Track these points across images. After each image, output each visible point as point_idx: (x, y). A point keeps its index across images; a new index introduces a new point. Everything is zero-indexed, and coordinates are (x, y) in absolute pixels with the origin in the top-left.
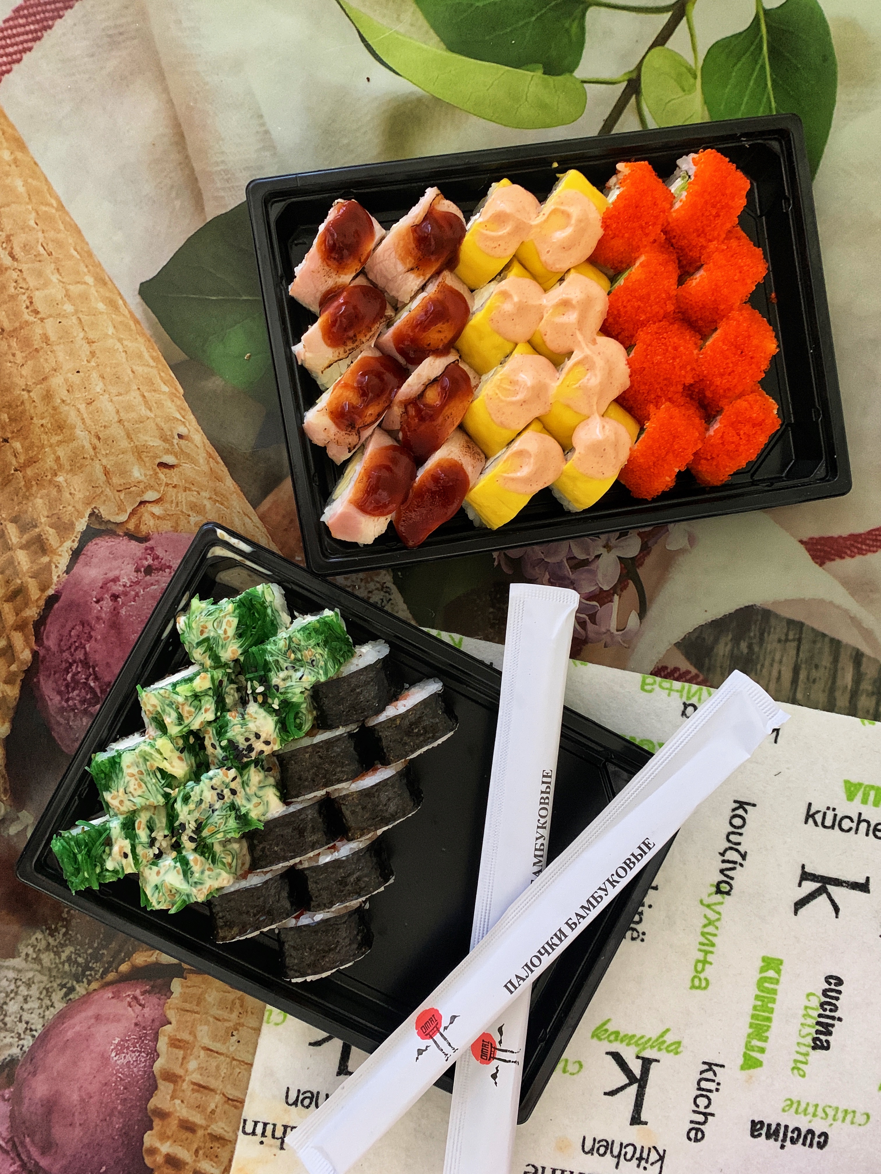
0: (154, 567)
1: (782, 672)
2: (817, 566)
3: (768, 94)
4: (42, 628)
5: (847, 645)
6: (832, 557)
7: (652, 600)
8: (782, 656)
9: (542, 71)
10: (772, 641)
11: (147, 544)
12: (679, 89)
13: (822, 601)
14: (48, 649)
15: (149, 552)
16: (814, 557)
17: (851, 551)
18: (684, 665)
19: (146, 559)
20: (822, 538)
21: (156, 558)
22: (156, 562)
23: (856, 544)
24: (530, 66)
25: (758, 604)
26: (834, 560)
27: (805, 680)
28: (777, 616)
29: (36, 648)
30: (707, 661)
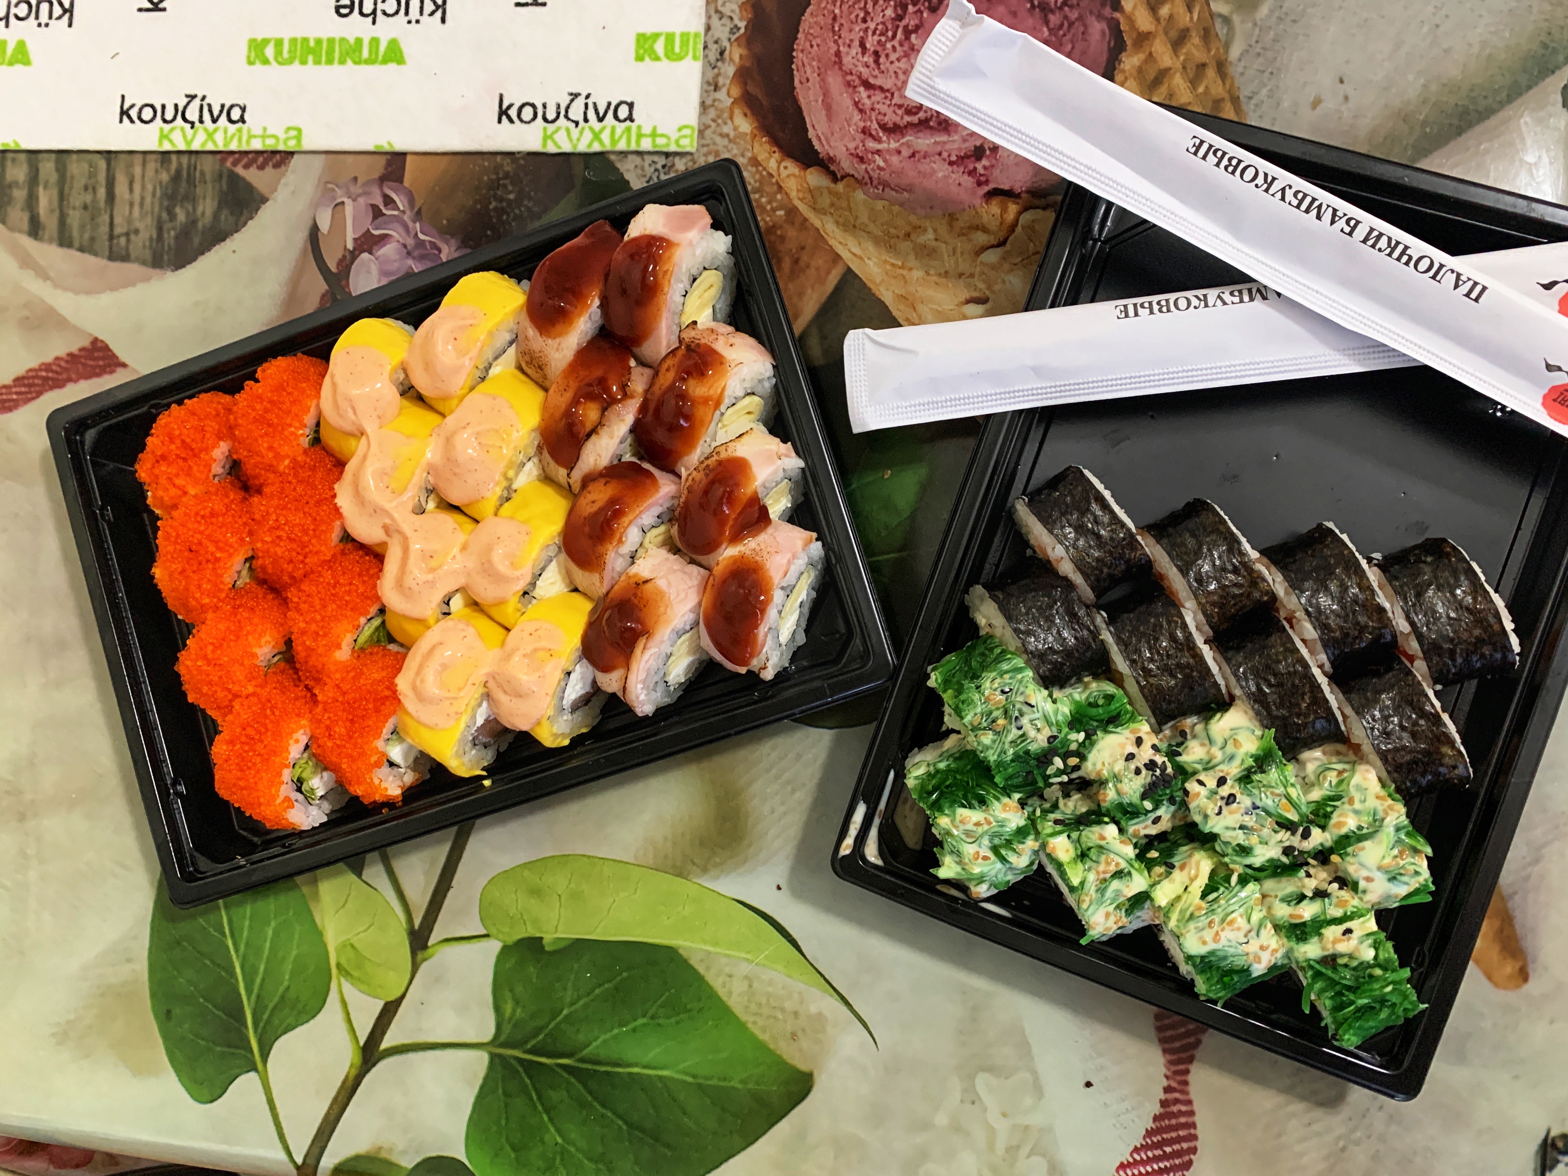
0: (973, 159)
1: (127, 191)
2: (101, 337)
3: (238, 956)
4: (1112, 44)
5: (50, 241)
6: (82, 353)
7: (304, 252)
8: (131, 212)
9: (545, 942)
10: (146, 229)
11: (986, 189)
12: (356, 945)
13: (89, 292)
14: (1100, 17)
15: (983, 179)
16: (106, 348)
17: (59, 366)
18: (252, 175)
19: (985, 168)
20: (98, 375)
21: (972, 173)
22: (971, 167)
23: (55, 376)
24: (561, 945)
25: (169, 273)
26: (81, 350)
27: (98, 186)
28: (144, 263)
29: (1117, 15)
30: (225, 187)
